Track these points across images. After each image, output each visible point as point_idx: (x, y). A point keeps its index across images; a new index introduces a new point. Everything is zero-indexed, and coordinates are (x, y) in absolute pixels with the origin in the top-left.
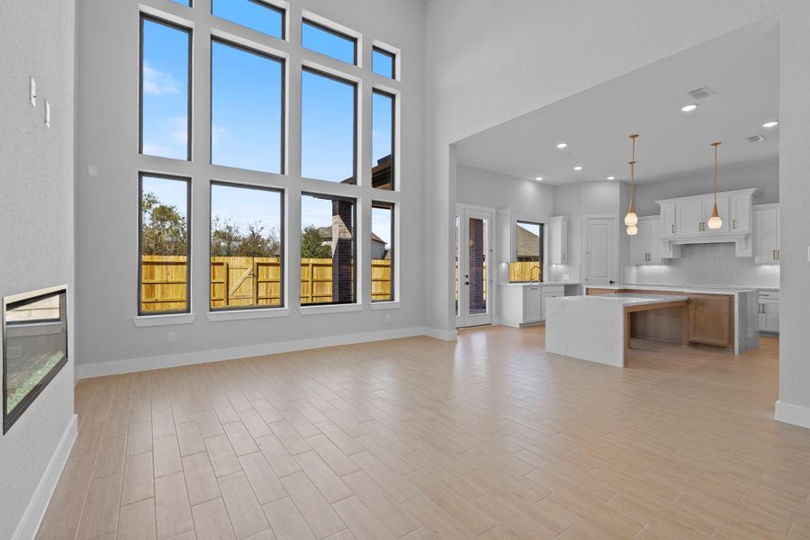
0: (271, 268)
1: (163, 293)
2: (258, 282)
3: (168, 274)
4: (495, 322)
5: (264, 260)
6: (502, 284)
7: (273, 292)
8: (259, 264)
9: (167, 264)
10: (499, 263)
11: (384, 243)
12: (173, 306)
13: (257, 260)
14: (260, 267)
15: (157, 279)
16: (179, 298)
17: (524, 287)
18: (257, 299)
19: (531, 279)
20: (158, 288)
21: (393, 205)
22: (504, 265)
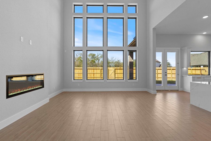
0: (118, 70)
1: (96, 75)
2: (115, 73)
3: (97, 71)
4: (180, 89)
5: (117, 68)
6: (183, 76)
7: (119, 76)
8: (115, 69)
9: (97, 69)
10: (182, 67)
11: (160, 62)
12: (98, 78)
13: (115, 68)
14: (116, 70)
15: (95, 73)
16: (99, 77)
17: (193, 77)
18: (115, 78)
19: (201, 74)
20: (95, 74)
21: (136, 51)
22: (185, 69)
